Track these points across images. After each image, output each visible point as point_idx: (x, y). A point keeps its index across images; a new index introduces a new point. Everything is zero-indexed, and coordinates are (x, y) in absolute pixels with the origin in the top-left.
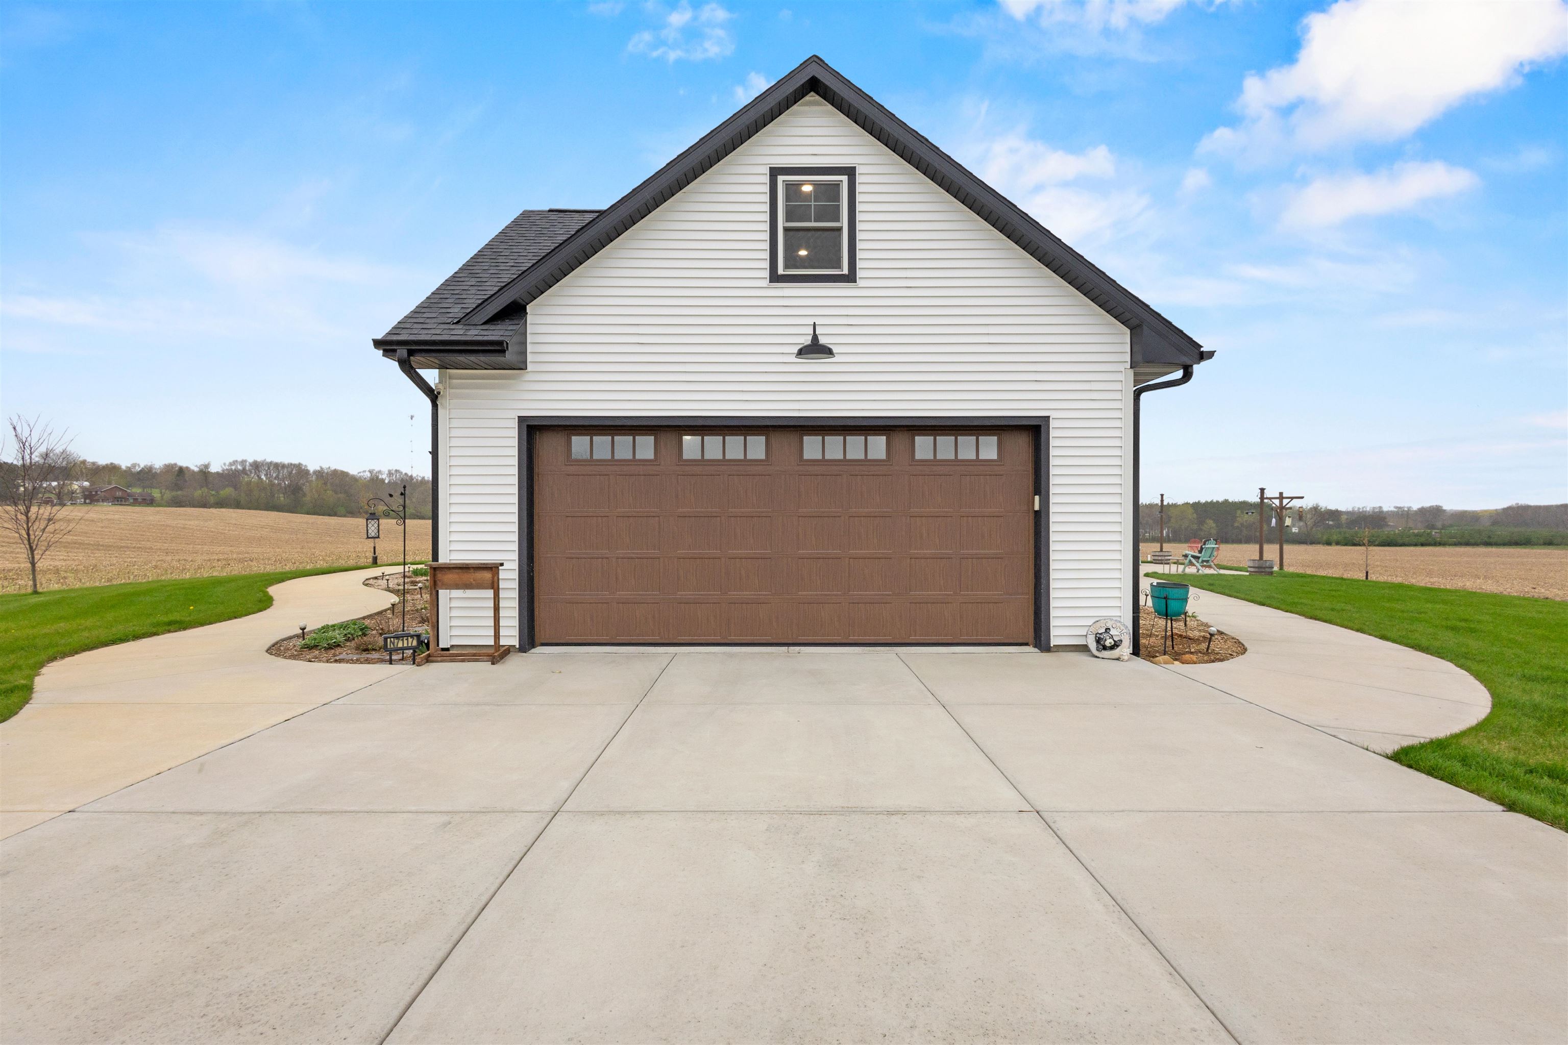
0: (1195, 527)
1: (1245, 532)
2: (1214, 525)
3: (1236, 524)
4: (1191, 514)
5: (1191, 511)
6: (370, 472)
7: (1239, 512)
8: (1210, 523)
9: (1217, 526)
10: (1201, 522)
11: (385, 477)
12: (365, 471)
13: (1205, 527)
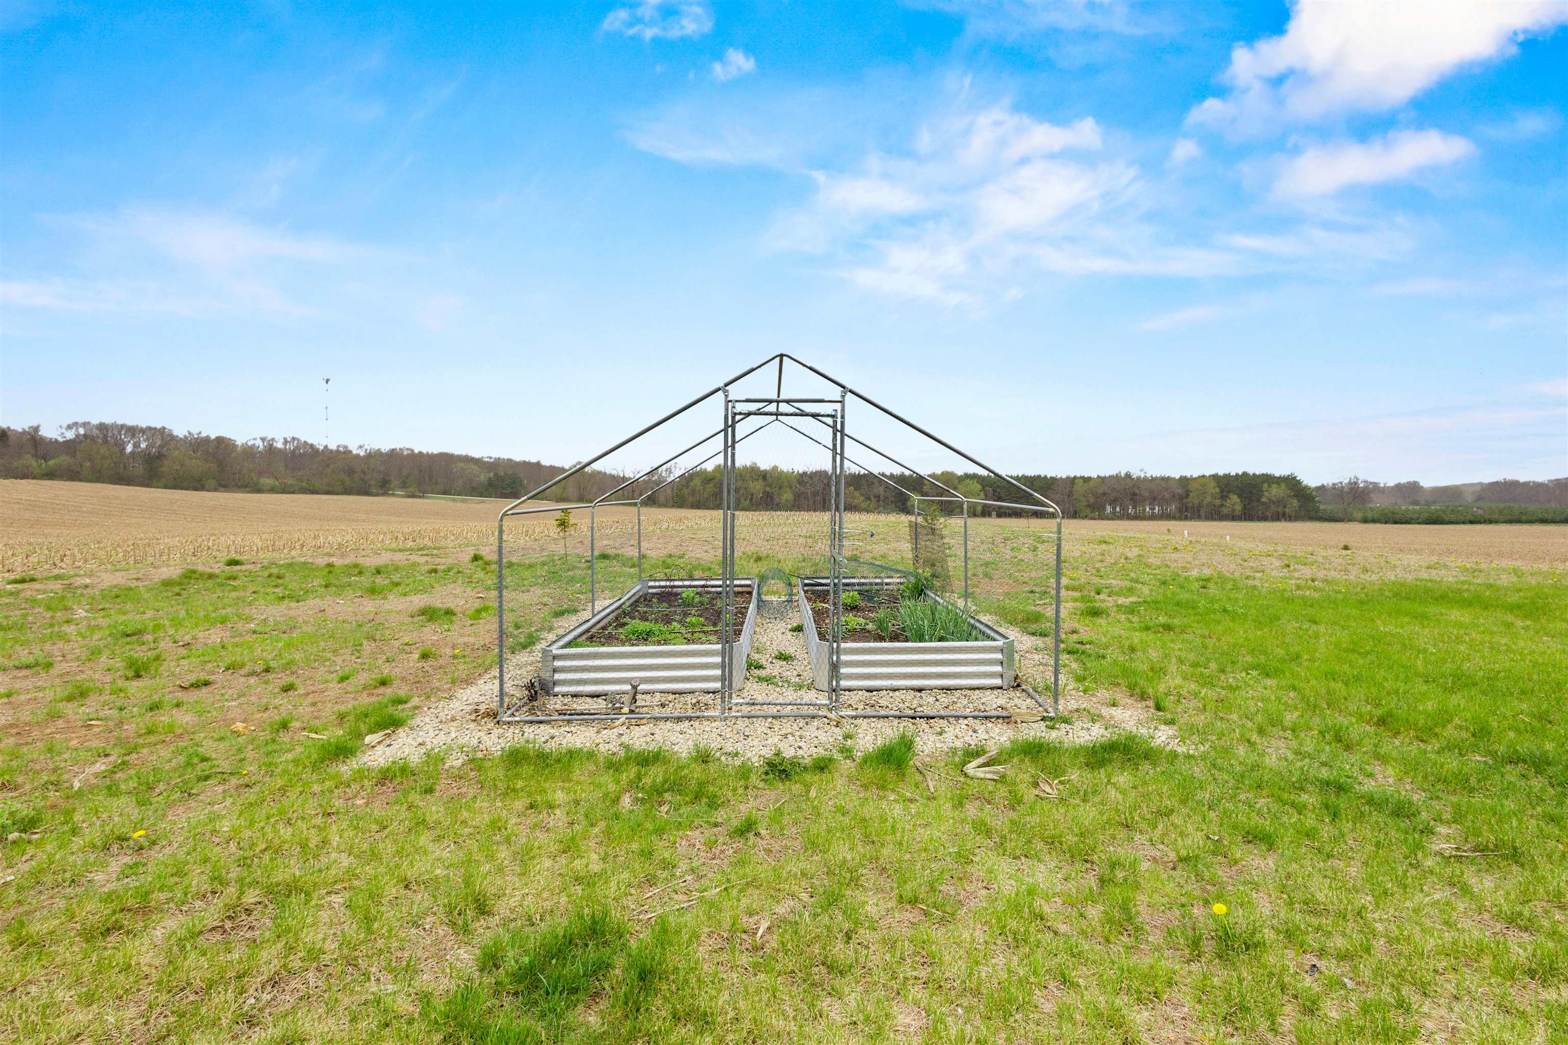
0: (1218, 502)
1: (1273, 508)
2: (1238, 500)
3: (1263, 500)
4: (1213, 489)
5: (1213, 484)
6: (263, 439)
7: (1266, 485)
8: (1234, 498)
9: (1242, 502)
10: (1224, 497)
11: (279, 445)
12: (255, 439)
13: (1228, 503)
